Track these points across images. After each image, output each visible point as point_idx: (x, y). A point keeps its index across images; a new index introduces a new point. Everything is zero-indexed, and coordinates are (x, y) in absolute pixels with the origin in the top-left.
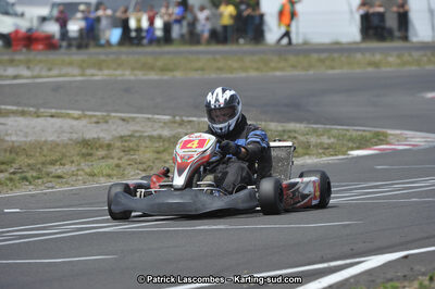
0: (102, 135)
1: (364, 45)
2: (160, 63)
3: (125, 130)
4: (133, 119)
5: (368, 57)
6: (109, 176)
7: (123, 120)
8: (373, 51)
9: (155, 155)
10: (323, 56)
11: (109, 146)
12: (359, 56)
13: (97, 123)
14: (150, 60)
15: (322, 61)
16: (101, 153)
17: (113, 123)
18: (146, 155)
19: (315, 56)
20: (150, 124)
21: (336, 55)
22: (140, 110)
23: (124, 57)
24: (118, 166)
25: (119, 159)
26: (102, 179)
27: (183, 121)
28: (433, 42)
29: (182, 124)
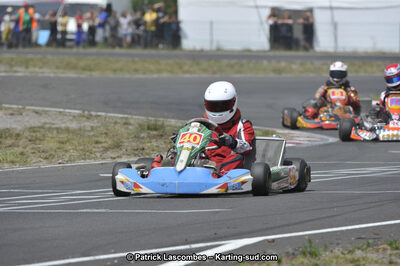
0: (14, 126)
1: (272, 53)
2: (82, 64)
3: (36, 121)
4: (46, 112)
5: (274, 64)
6: (13, 162)
7: (37, 113)
8: (279, 59)
9: (58, 145)
10: (233, 62)
11: (18, 135)
12: (265, 62)
13: (12, 114)
14: (73, 60)
15: (232, 66)
16: (9, 142)
17: (27, 115)
18: (50, 144)
19: (225, 62)
20: (60, 117)
21: (244, 61)
22: (54, 104)
23: (50, 57)
24: (22, 154)
25: (25, 147)
26: (6, 165)
27: (91, 115)
28: (335, 52)
29: (89, 118)
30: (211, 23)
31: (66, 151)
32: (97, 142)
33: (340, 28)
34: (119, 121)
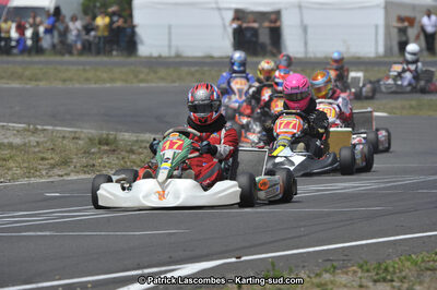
2: (27, 73)
10: (193, 69)
14: (19, 69)
15: (192, 74)
19: (185, 69)
20: (3, 132)
21: (205, 68)
27: (37, 129)
28: (306, 58)
29: (35, 131)
30: (170, 27)
31: (9, 169)
32: (43, 159)
33: (310, 30)
34: (67, 135)
